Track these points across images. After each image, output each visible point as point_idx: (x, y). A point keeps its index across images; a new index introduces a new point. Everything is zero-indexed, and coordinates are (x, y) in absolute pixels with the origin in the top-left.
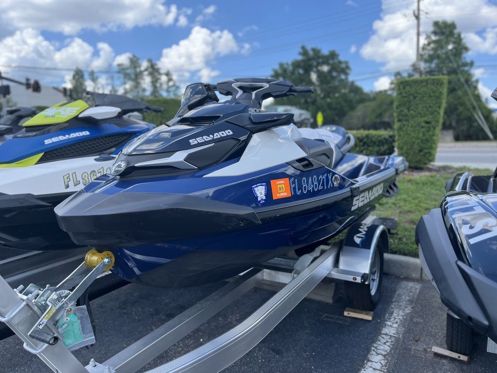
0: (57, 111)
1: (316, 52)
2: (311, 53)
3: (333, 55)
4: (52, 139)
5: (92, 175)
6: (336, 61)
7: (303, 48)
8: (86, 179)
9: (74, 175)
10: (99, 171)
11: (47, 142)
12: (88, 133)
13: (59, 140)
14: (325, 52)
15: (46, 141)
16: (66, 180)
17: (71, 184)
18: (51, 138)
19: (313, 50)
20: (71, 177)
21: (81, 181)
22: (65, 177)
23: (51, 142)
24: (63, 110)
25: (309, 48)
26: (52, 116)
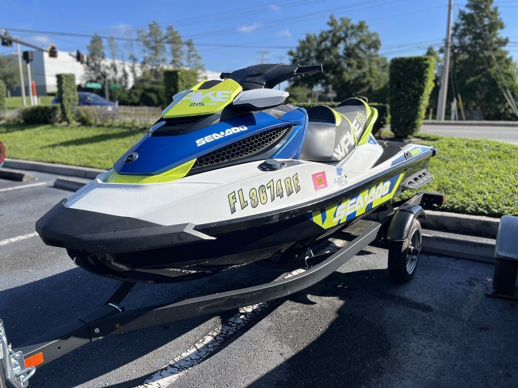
0: (205, 96)
1: (345, 21)
2: (339, 23)
3: (361, 26)
4: (206, 138)
5: (261, 192)
6: (365, 33)
7: (331, 17)
8: (254, 198)
9: (240, 192)
10: (268, 186)
11: (200, 142)
12: (246, 128)
13: (213, 140)
14: (355, 22)
15: (197, 142)
16: (232, 201)
17: (238, 206)
18: (203, 137)
19: (342, 19)
20: (237, 196)
21: (249, 201)
22: (231, 197)
23: (204, 143)
24: (212, 94)
25: (337, 18)
26: (200, 104)
